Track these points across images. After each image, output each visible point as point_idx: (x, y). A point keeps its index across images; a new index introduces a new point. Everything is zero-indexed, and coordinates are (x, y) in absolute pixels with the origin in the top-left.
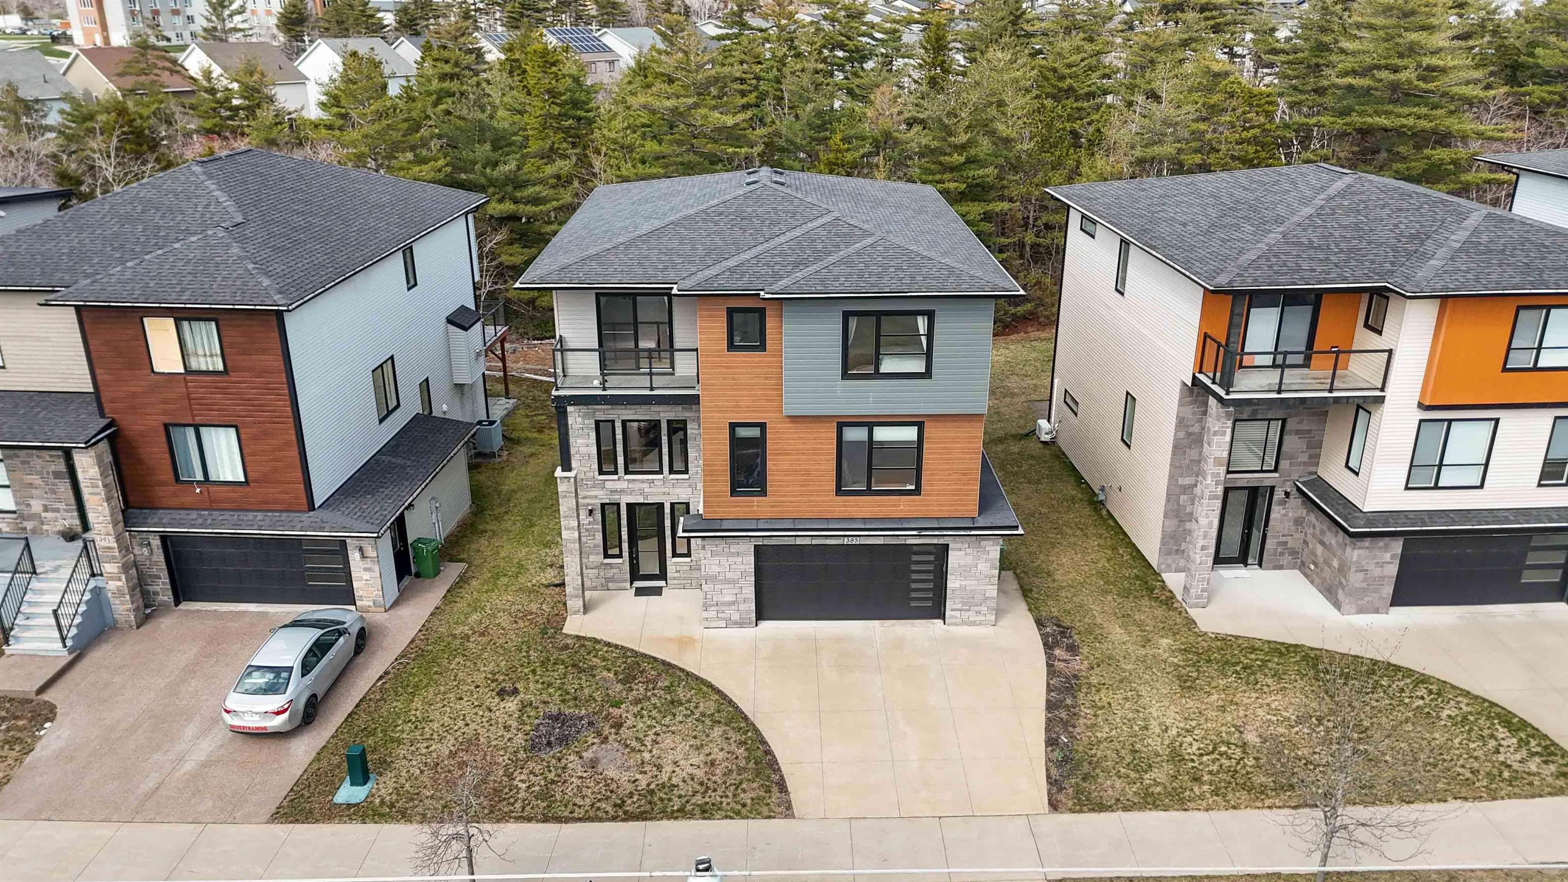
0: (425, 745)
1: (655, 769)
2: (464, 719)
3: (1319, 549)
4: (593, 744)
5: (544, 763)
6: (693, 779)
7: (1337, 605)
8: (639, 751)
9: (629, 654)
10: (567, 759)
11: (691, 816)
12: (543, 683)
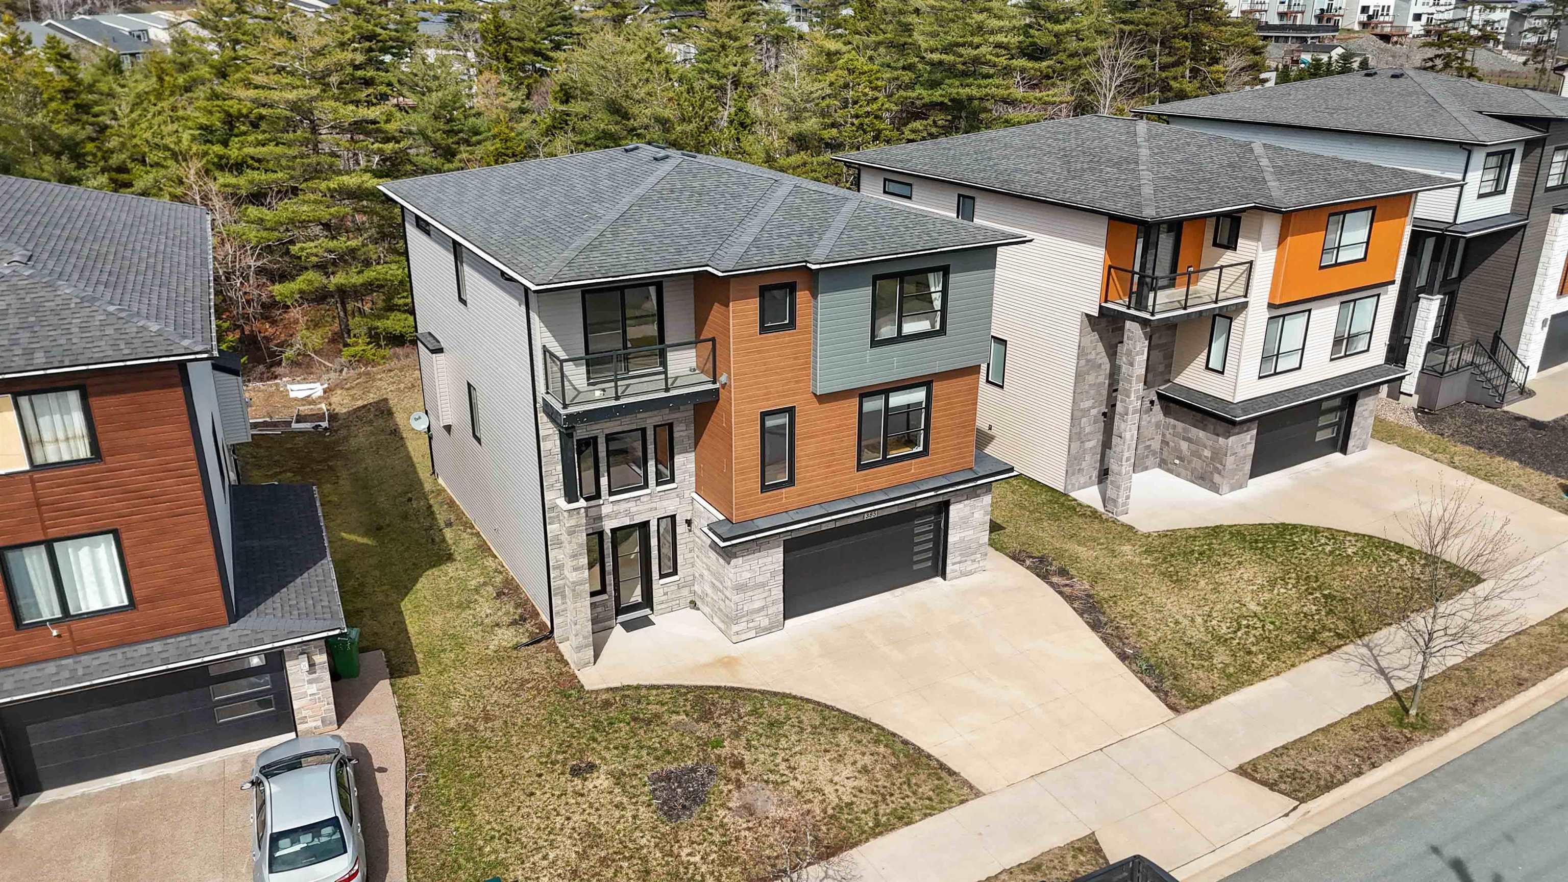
0: (540, 855)
1: (817, 794)
2: (558, 815)
3: (1184, 445)
4: (730, 791)
5: (696, 828)
6: (861, 791)
7: (1215, 488)
8: (783, 782)
9: (683, 690)
10: (717, 816)
11: (890, 828)
12: (616, 748)
